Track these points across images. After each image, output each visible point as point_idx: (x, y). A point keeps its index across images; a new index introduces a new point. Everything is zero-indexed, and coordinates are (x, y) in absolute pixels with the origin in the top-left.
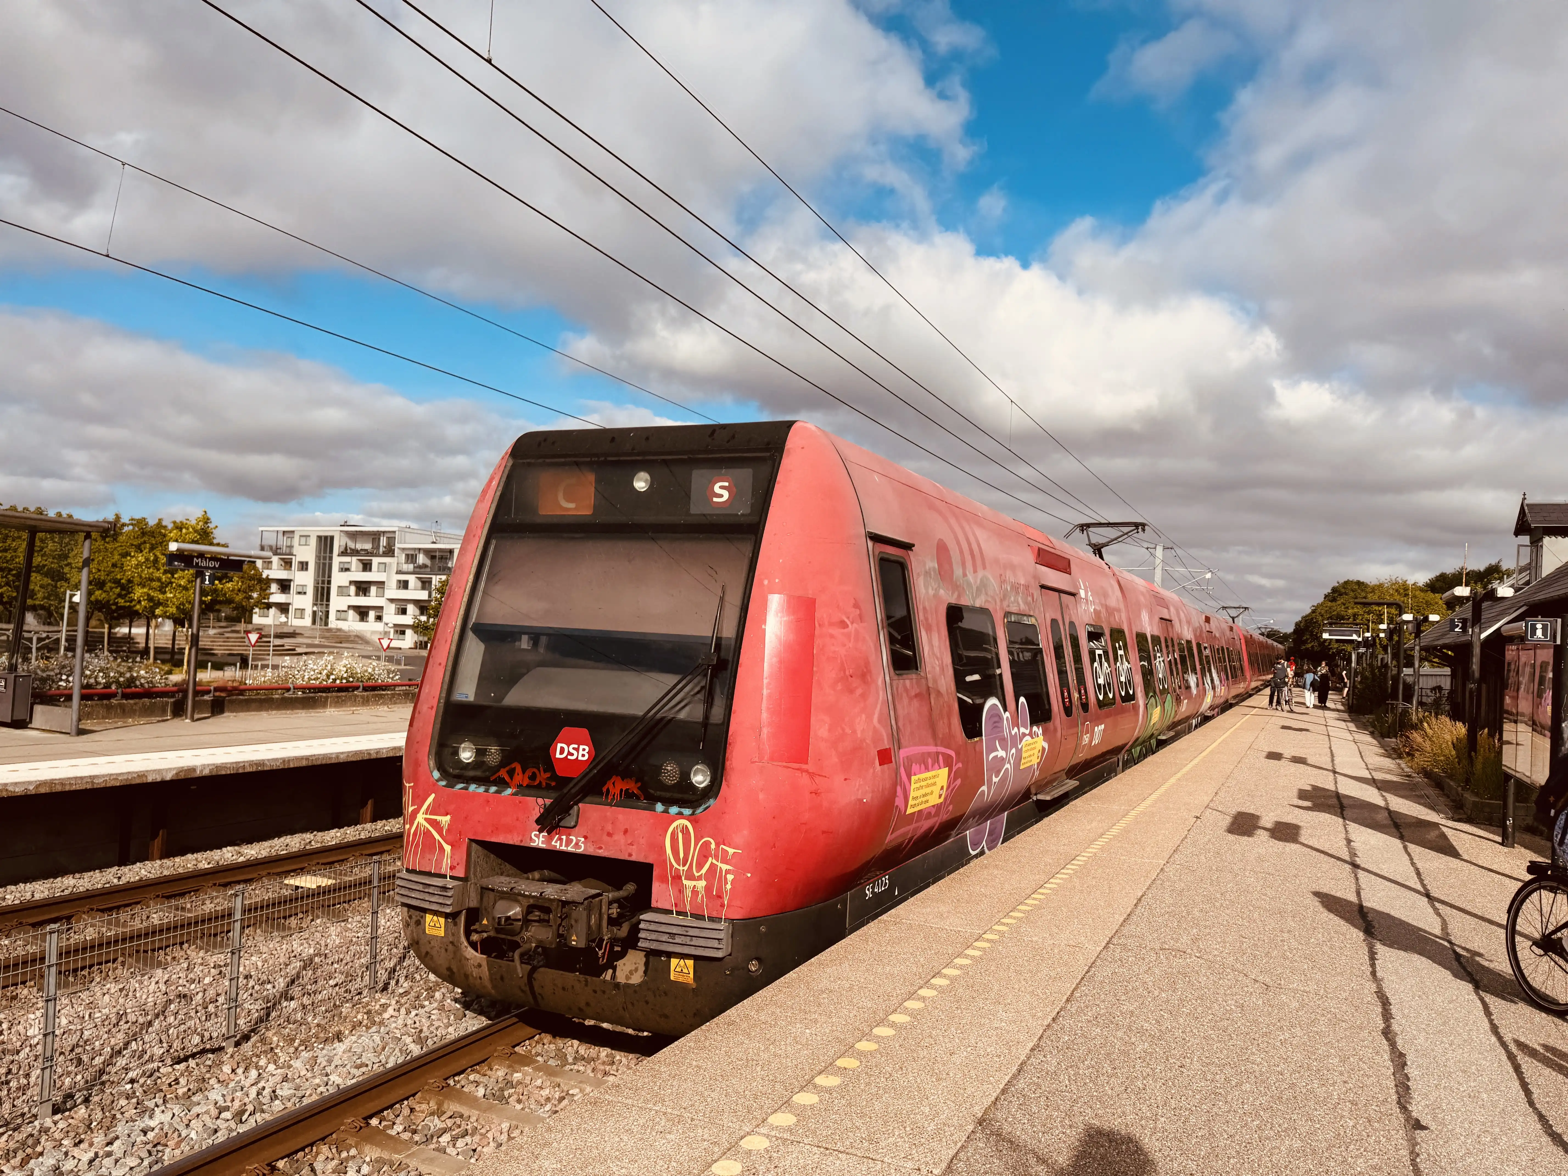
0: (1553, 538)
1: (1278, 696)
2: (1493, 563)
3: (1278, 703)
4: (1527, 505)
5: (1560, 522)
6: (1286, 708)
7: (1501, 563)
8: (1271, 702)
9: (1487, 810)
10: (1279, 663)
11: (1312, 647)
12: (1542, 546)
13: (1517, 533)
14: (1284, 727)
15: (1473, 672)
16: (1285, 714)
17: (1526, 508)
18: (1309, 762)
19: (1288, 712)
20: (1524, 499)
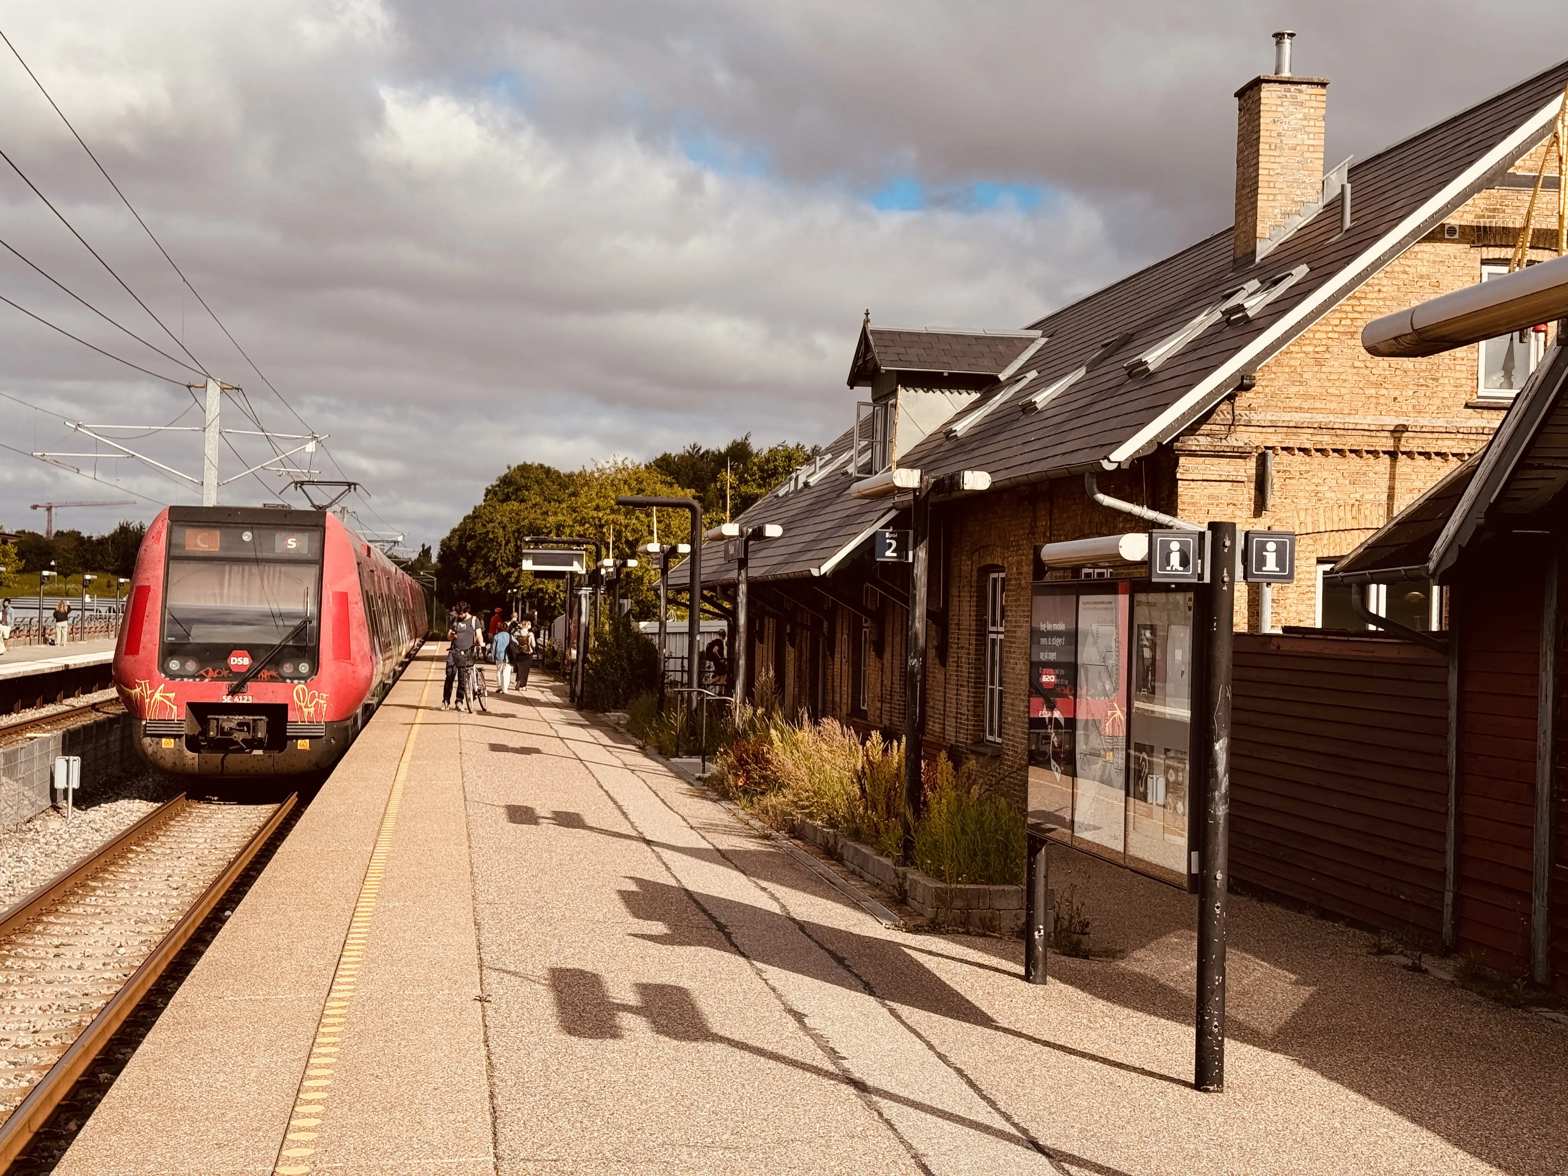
0: (912, 391)
1: (460, 682)
2: (739, 440)
3: (460, 696)
4: (872, 332)
5: (922, 363)
6: (475, 705)
7: (750, 440)
8: (447, 696)
9: (959, 903)
10: (461, 620)
11: (487, 585)
12: (895, 406)
13: (853, 382)
14: (495, 748)
15: (916, 635)
16: (475, 718)
17: (870, 337)
18: (589, 821)
19: (479, 713)
20: (867, 321)
